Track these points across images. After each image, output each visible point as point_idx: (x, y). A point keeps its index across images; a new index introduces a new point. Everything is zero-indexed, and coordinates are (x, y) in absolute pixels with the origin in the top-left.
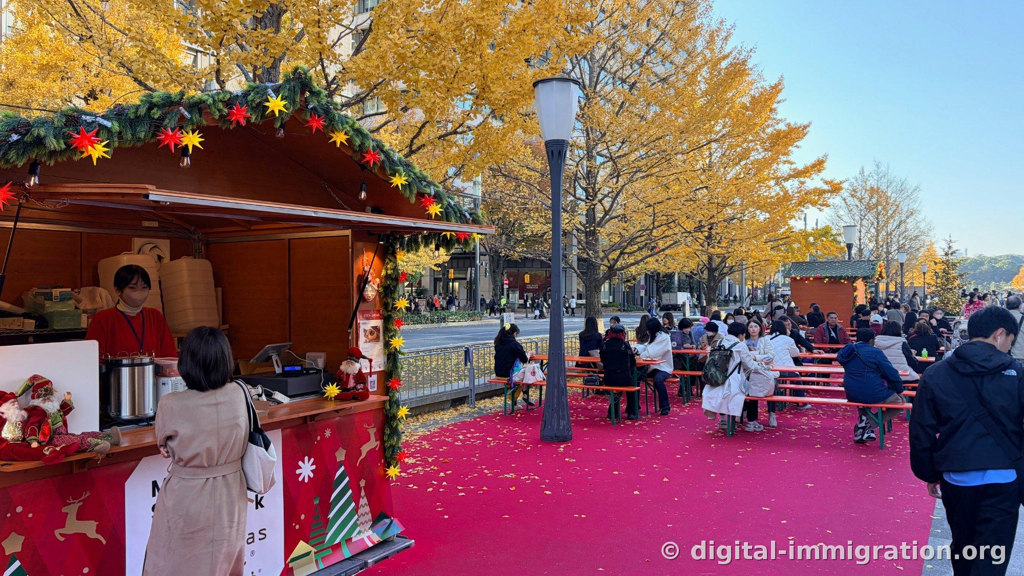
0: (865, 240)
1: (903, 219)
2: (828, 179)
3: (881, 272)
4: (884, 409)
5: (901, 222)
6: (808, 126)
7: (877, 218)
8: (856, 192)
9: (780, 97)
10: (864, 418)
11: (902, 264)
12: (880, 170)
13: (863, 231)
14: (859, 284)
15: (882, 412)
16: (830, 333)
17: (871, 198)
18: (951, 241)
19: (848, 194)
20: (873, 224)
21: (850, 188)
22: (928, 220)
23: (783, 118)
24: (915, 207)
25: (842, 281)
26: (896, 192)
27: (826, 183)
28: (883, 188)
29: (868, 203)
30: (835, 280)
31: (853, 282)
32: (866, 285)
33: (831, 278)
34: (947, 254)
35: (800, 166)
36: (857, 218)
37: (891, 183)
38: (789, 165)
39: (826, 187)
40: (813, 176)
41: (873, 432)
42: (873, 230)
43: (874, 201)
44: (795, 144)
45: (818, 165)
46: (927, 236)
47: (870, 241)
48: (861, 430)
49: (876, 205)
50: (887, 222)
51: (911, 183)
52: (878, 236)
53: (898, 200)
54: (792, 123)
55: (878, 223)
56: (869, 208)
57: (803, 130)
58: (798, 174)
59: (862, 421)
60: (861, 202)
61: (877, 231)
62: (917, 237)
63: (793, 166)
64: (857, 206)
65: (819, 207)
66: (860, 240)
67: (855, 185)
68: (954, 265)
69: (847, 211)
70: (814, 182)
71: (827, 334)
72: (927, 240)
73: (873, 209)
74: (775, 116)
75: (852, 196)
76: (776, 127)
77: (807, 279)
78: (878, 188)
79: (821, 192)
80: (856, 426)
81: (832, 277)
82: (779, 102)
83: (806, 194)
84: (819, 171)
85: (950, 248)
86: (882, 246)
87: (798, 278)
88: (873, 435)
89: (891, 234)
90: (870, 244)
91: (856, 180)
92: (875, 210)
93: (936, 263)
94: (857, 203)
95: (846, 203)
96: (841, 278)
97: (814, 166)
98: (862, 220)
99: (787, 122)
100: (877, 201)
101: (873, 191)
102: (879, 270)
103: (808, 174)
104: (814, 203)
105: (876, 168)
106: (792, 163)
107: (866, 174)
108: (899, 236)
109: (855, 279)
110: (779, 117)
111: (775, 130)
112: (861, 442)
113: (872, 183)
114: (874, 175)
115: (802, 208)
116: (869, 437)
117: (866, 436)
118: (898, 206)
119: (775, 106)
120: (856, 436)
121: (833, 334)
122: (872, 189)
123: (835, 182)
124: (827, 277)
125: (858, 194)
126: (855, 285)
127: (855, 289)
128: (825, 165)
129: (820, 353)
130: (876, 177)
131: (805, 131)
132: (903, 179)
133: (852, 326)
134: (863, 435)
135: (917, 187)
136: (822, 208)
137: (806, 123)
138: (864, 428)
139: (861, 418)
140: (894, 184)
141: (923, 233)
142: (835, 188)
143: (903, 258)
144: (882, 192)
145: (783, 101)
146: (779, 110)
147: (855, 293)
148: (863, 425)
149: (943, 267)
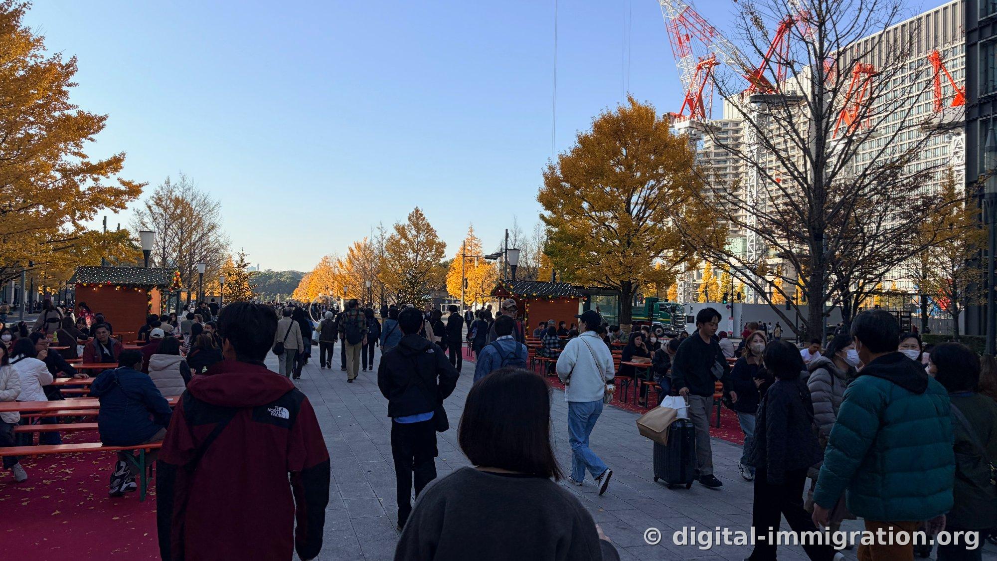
0: (169, 250)
1: (205, 232)
2: (126, 180)
3: (177, 281)
4: (148, 450)
5: (203, 235)
6: (105, 119)
7: (182, 229)
8: (162, 201)
9: (72, 79)
10: (123, 464)
11: (201, 275)
12: (185, 183)
13: (168, 240)
14: (155, 293)
15: (146, 454)
16: (103, 350)
17: (175, 210)
18: (243, 254)
19: (153, 202)
20: (177, 234)
21: (155, 196)
22: (227, 235)
23: (75, 104)
24: (216, 221)
25: (136, 289)
26: (199, 206)
27: (123, 183)
28: (188, 199)
29: (173, 213)
30: (128, 288)
31: (148, 291)
32: (162, 295)
33: (122, 286)
34: (239, 267)
35: (94, 162)
36: (162, 227)
37: (195, 197)
38: (81, 159)
39: (123, 188)
40: (109, 174)
41: (133, 480)
42: (177, 240)
43: (179, 211)
44: (90, 136)
45: (115, 164)
46: (226, 249)
47: (174, 251)
48: (119, 480)
49: (181, 216)
50: (191, 234)
51: (213, 199)
52: (181, 246)
53: (201, 213)
54: (86, 112)
55: (182, 233)
56: (173, 217)
57: (98, 122)
58: (90, 169)
59: (119, 468)
60: (166, 212)
61: (181, 240)
62: (217, 250)
63: (86, 160)
64: (162, 215)
65: (114, 208)
66: (164, 248)
67: (161, 193)
68: (246, 277)
69: (152, 219)
70: (109, 181)
71: (99, 351)
72: (226, 254)
73: (177, 219)
74: (65, 100)
75: (157, 204)
76: (66, 112)
77: (96, 285)
78: (183, 200)
79: (117, 193)
80: (113, 476)
81: (125, 285)
82: (70, 85)
83: (99, 192)
84: (116, 170)
85: (242, 261)
86: (185, 256)
87: (85, 285)
88: (133, 484)
89: (194, 244)
90: (174, 254)
91: (162, 189)
92: (180, 221)
93: (230, 275)
94: (162, 211)
95: (151, 210)
96: (134, 285)
97: (109, 163)
98: (166, 229)
99: (80, 109)
100: (182, 211)
101: (178, 202)
102: (175, 278)
103: (103, 171)
104: (109, 204)
105: (181, 180)
106: (84, 156)
107: (172, 184)
108: (202, 247)
109: (150, 287)
110: (69, 102)
111: (64, 115)
112: (119, 494)
113: (177, 193)
114: (180, 187)
115: (95, 208)
116: (128, 488)
117: (125, 486)
118: (200, 219)
119: (64, 88)
120: (112, 488)
121: (106, 351)
122: (177, 199)
123: (134, 184)
124: (118, 285)
125: (164, 203)
126: (149, 293)
127: (150, 298)
128: (123, 164)
129: (83, 378)
130: (181, 189)
131: (101, 124)
132: (206, 194)
133: (140, 338)
134: (120, 485)
135: (218, 204)
136: (118, 209)
137: (101, 114)
138: (122, 477)
139: (119, 463)
140: (198, 198)
141: (222, 247)
142: (134, 191)
143: (201, 269)
144: (187, 204)
145: (76, 85)
146: (70, 95)
147: (150, 303)
148: (122, 472)
149: (235, 279)
